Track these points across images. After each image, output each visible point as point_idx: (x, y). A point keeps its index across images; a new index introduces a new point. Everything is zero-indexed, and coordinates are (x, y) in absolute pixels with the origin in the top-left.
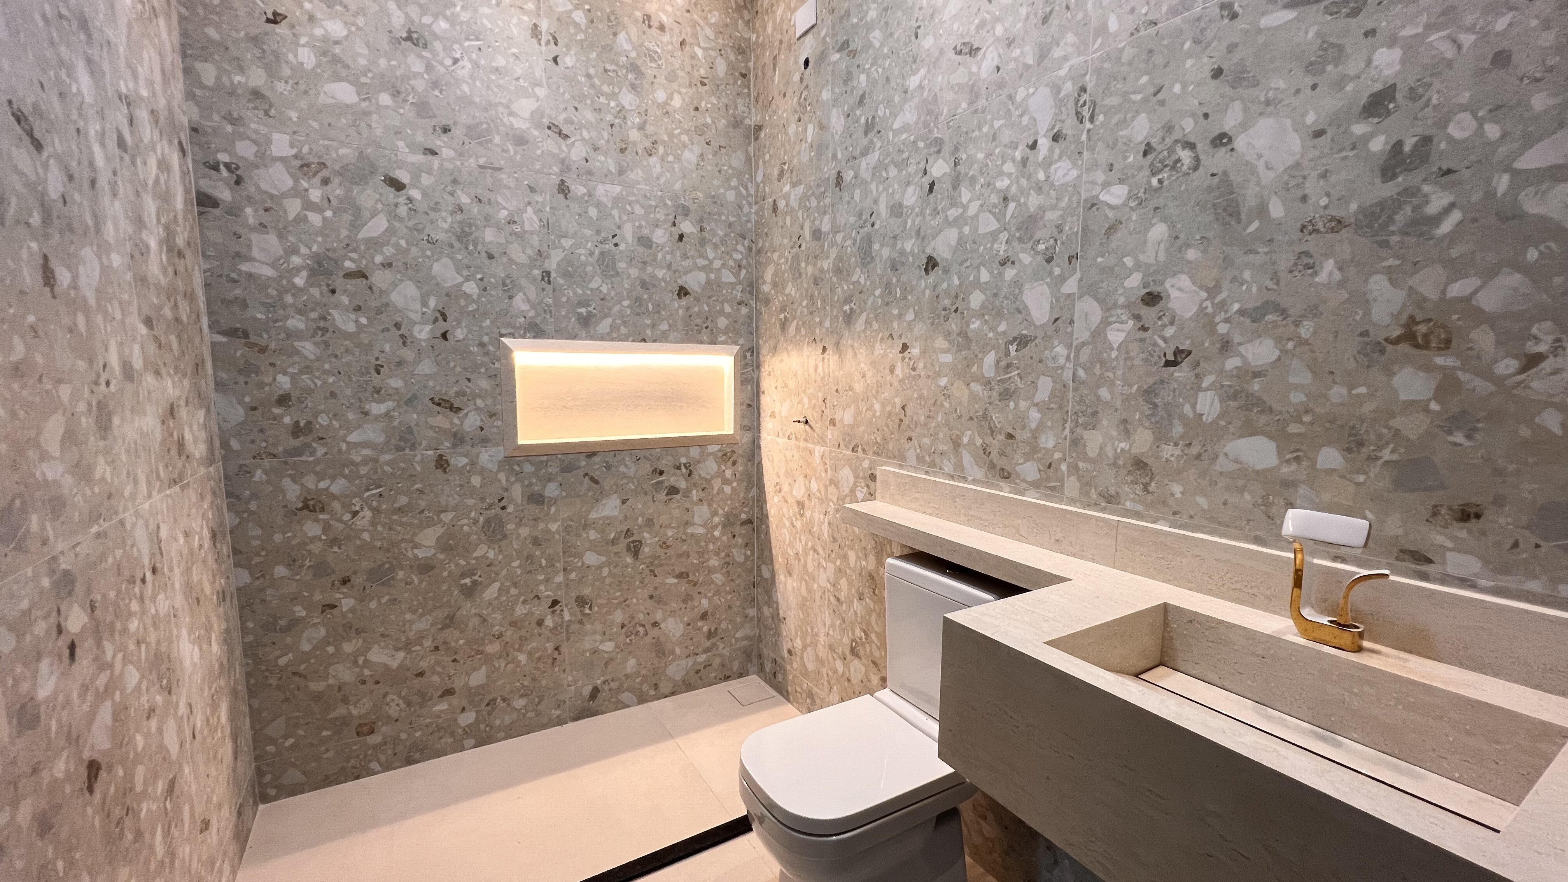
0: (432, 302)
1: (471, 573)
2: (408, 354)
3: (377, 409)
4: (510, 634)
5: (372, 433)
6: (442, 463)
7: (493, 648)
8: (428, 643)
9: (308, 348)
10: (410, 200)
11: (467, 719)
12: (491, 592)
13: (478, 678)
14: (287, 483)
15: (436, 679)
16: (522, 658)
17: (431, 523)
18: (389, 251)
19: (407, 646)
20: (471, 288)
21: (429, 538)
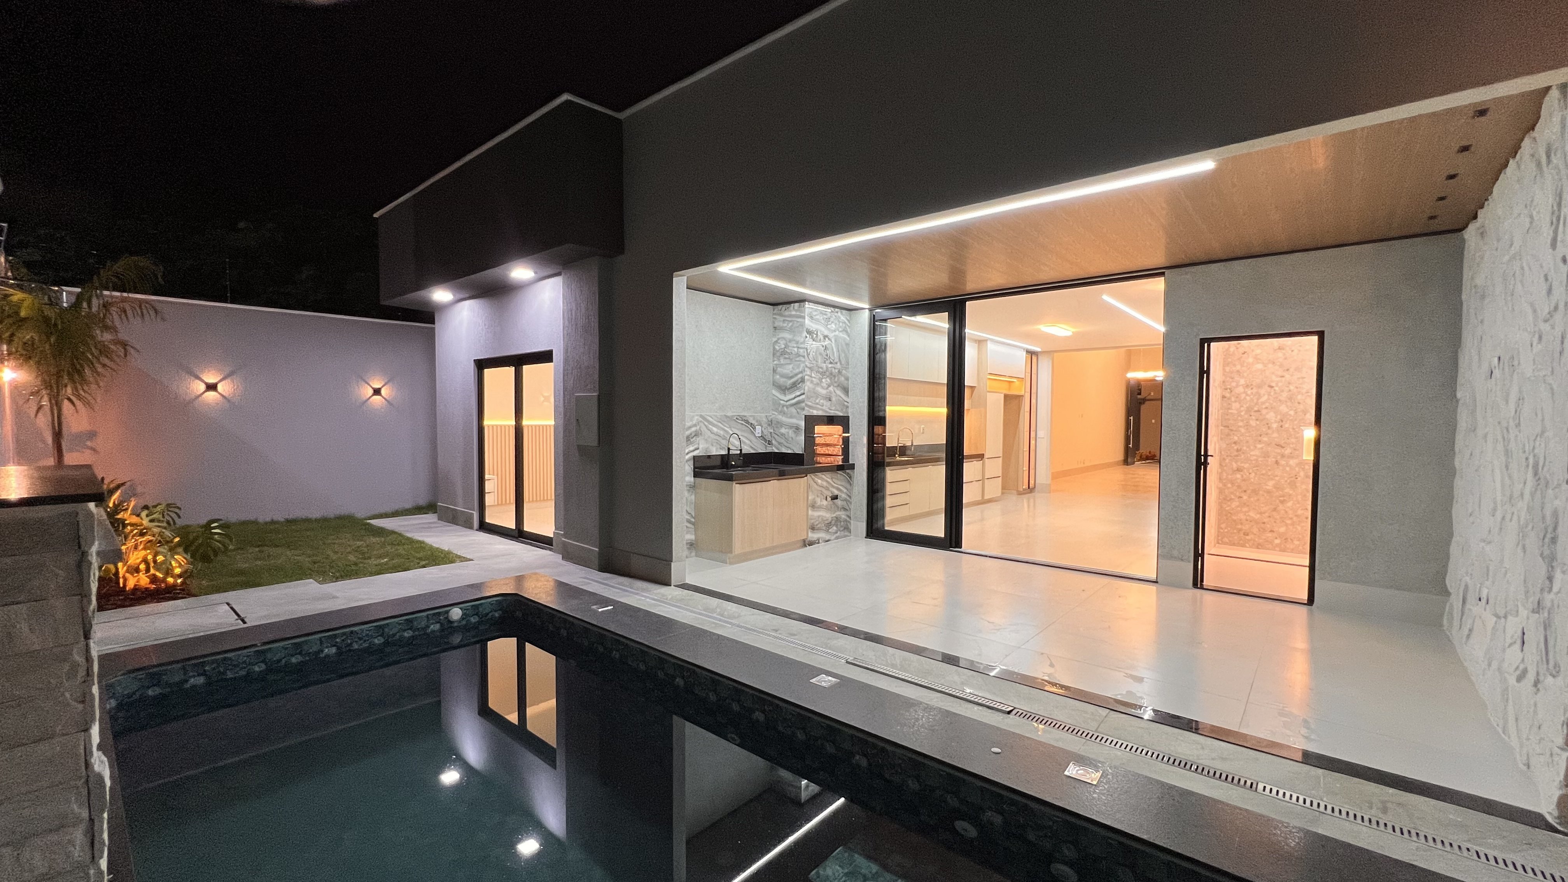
0: (1279, 417)
1: (1283, 496)
2: (1270, 432)
3: (1259, 446)
4: (1295, 519)
5: (1257, 452)
6: (1277, 462)
7: (1289, 522)
8: (1267, 514)
9: (1243, 430)
10: (1275, 390)
11: (1277, 541)
12: (1290, 504)
13: (1282, 530)
14: (1234, 463)
15: (1268, 526)
16: (1299, 528)
17: (1272, 479)
18: (1267, 404)
19: (1261, 513)
20: (1292, 413)
21: (1271, 483)
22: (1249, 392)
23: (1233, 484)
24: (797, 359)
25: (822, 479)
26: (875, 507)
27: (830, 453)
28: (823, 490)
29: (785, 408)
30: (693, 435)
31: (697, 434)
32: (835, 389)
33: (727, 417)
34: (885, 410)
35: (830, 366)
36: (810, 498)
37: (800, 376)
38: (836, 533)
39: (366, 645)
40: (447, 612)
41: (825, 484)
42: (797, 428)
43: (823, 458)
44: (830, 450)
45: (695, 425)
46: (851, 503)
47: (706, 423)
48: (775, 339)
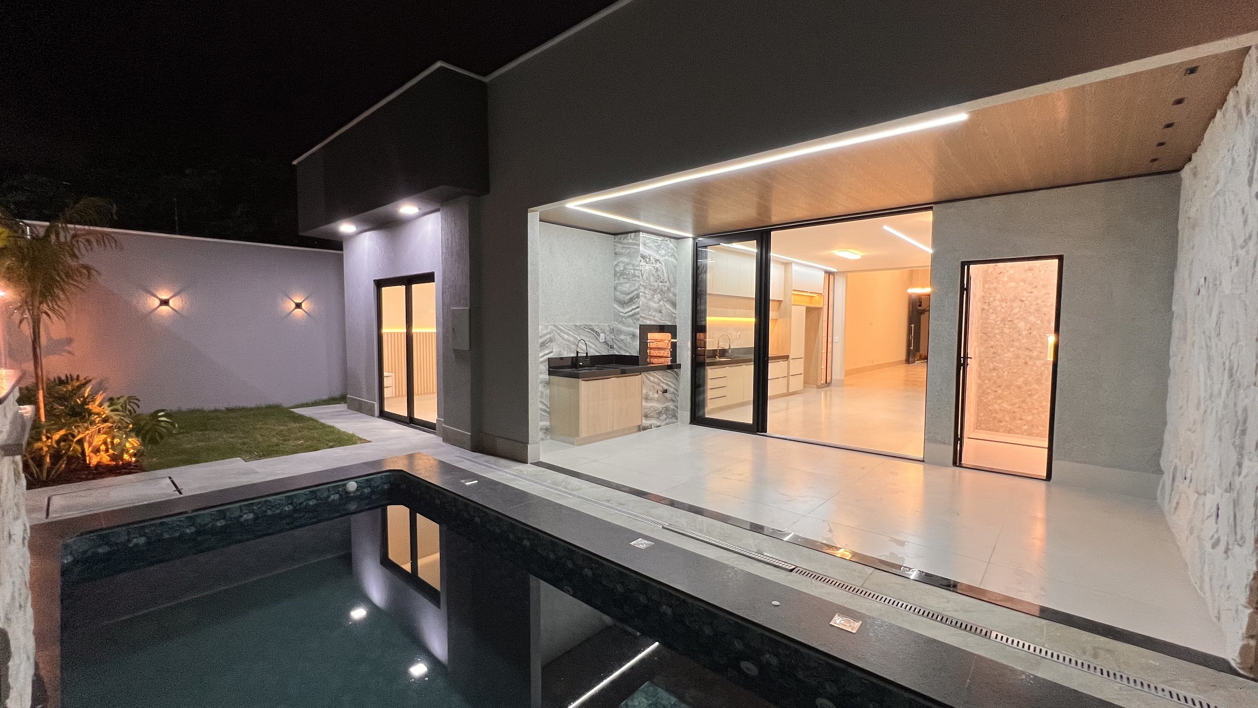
0: (1028, 326)
1: (1030, 391)
3: (1012, 349)
4: (1040, 409)
5: (1009, 355)
6: (1026, 363)
7: (1035, 411)
8: (1017, 405)
9: (998, 337)
10: (1025, 304)
11: (1025, 427)
12: (1036, 397)
13: (1030, 418)
14: (990, 364)
15: (1018, 415)
16: (1043, 417)
17: (1022, 377)
18: (1018, 315)
19: (1012, 405)
20: (1039, 322)
21: (1021, 380)
22: (1004, 305)
23: (989, 380)
24: (634, 279)
25: (654, 377)
26: (697, 400)
27: (661, 355)
28: (655, 386)
29: (624, 319)
30: (548, 341)
31: (551, 340)
32: (665, 303)
33: (576, 326)
34: (705, 320)
35: (661, 284)
36: (644, 392)
37: (636, 293)
38: (666, 420)
39: (278, 511)
40: (345, 485)
41: (656, 380)
42: (634, 336)
43: (656, 360)
44: (662, 353)
45: (549, 333)
46: (678, 396)
47: (559, 331)
48: (615, 263)
